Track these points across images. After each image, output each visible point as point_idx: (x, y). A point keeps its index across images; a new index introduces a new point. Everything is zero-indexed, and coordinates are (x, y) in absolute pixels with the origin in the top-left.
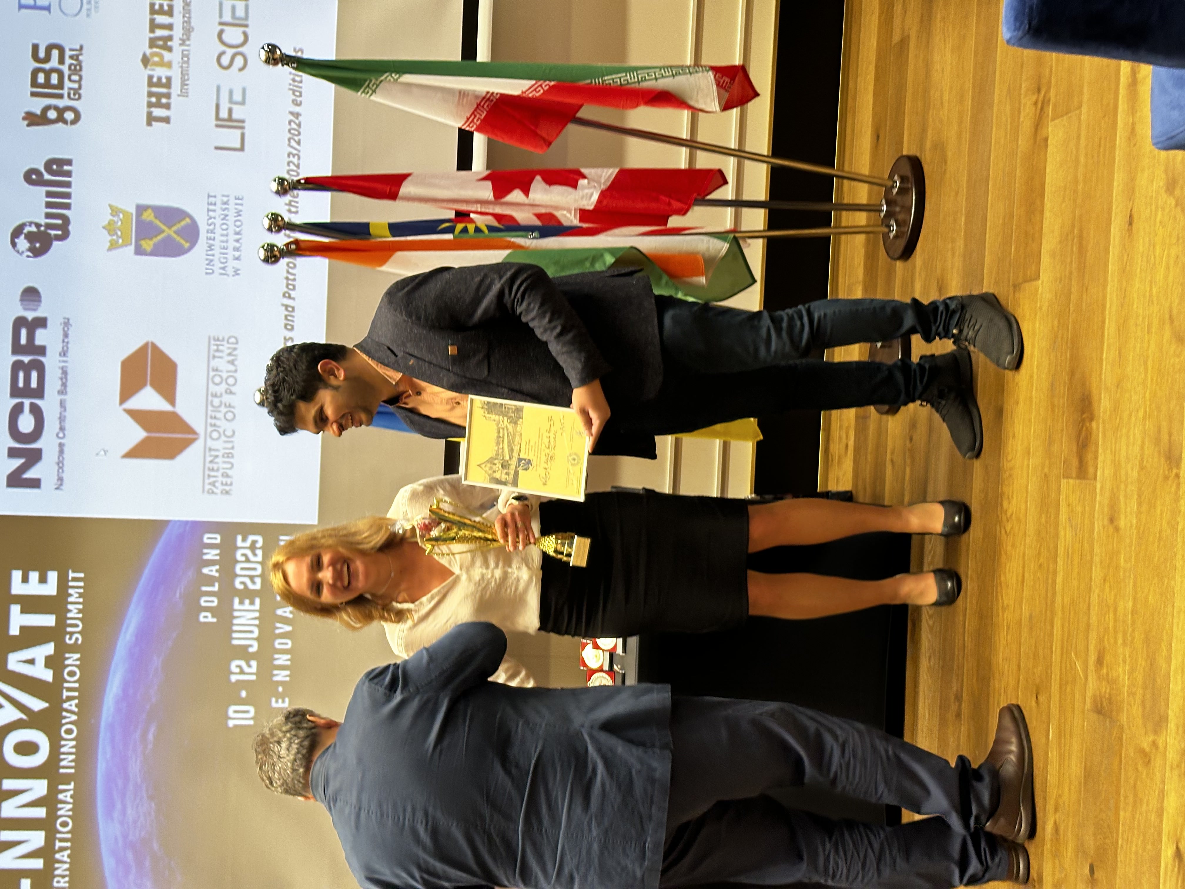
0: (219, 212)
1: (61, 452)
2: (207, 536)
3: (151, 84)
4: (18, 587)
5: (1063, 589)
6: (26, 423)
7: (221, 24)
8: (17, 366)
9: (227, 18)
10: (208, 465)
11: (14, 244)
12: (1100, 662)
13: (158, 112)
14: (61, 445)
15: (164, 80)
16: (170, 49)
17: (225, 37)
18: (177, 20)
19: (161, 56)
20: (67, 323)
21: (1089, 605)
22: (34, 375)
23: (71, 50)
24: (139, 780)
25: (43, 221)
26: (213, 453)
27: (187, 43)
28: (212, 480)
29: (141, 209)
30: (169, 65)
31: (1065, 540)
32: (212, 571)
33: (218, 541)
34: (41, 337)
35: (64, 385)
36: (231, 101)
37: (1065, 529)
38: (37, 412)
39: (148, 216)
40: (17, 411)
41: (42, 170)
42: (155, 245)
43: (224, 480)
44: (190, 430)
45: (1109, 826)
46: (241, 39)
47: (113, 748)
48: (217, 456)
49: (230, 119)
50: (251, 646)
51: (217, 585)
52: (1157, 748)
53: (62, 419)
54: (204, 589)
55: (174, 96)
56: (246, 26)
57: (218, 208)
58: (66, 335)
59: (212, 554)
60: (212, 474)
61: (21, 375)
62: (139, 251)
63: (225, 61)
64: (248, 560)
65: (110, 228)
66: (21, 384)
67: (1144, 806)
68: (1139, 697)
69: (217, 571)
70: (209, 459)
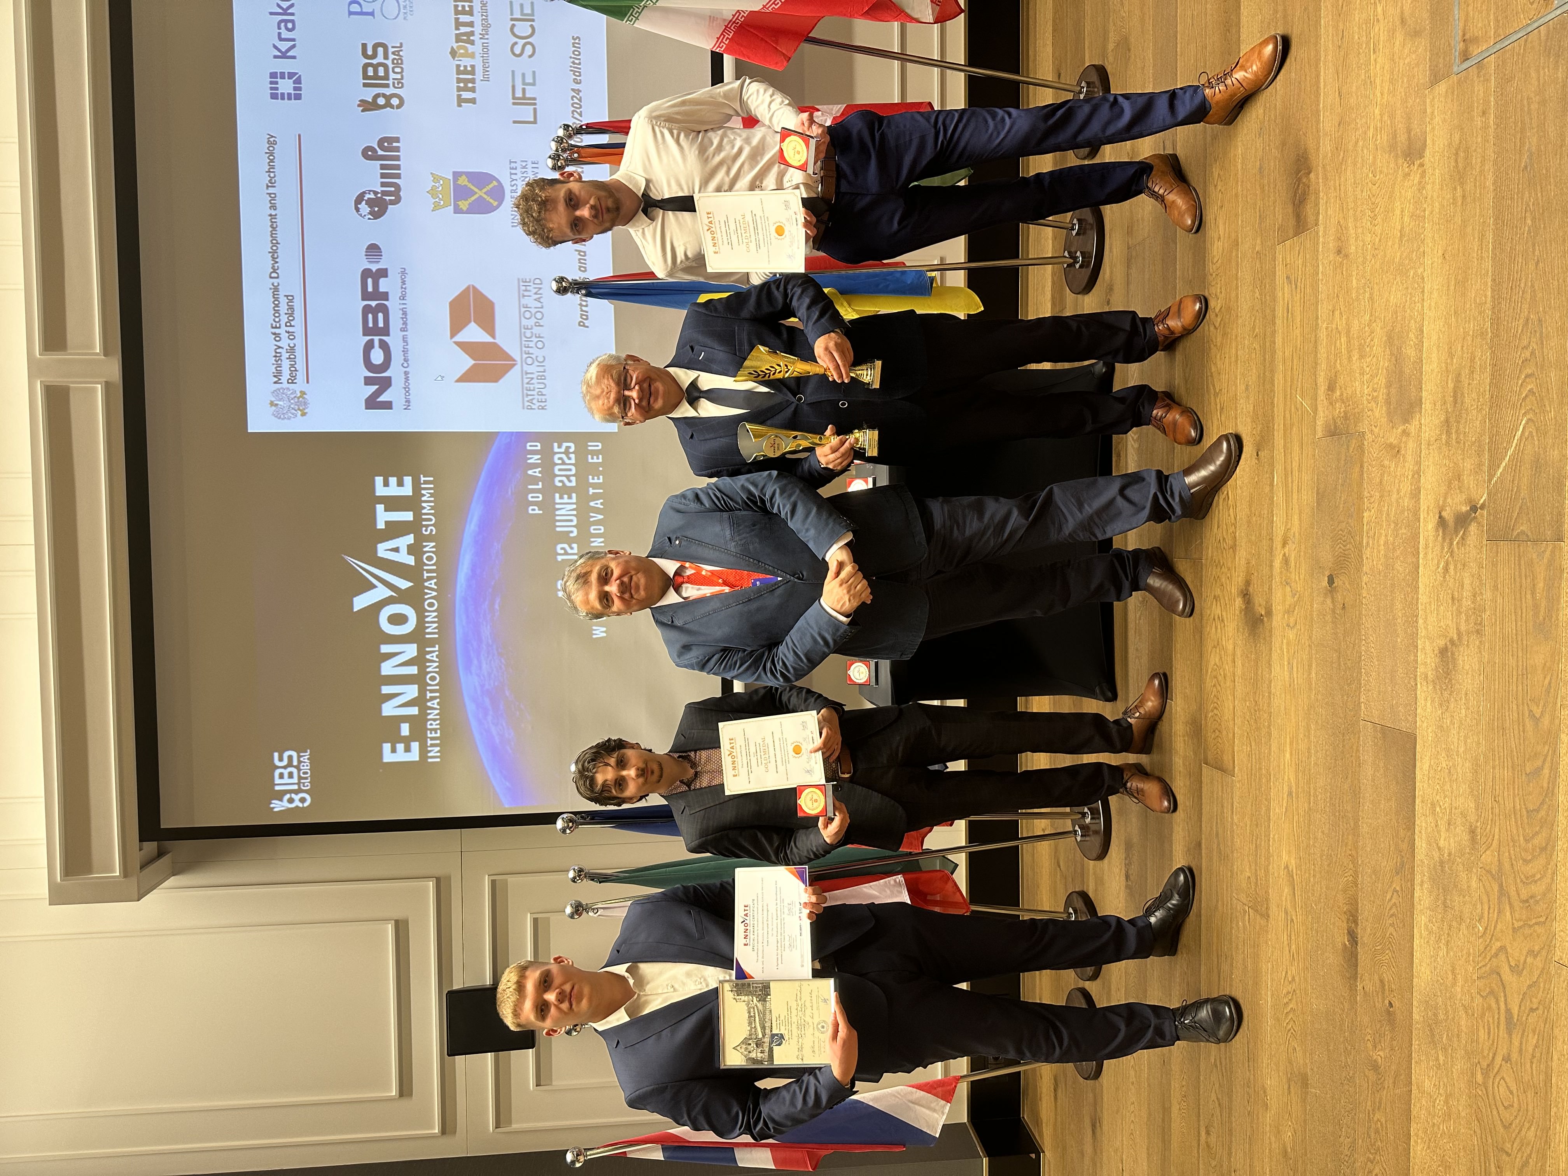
0: (520, 175)
1: (407, 379)
2: (529, 444)
3: (459, 72)
4: (381, 490)
5: (1283, 343)
6: (377, 357)
7: (512, 20)
8: (366, 310)
9: (517, 15)
10: (526, 385)
11: (357, 210)
12: (1331, 388)
13: (466, 95)
14: (406, 373)
15: (469, 69)
16: (472, 43)
17: (516, 30)
18: (477, 18)
19: (466, 49)
20: (404, 272)
21: (1316, 342)
22: (380, 316)
23: (393, 47)
24: (490, 642)
25: (379, 189)
26: (529, 376)
27: (486, 37)
28: (531, 397)
29: (456, 175)
30: (472, 56)
31: (1284, 299)
32: (536, 472)
33: (539, 448)
34: (384, 285)
35: (405, 323)
36: (524, 83)
37: (1283, 289)
38: (384, 346)
39: (463, 181)
40: (369, 346)
41: (376, 147)
42: (470, 204)
43: (540, 397)
44: (509, 357)
45: (1350, 533)
46: (530, 31)
47: (468, 617)
48: (532, 378)
49: (524, 98)
50: (572, 532)
51: (540, 483)
52: (1408, 435)
53: (405, 351)
54: (530, 487)
55: (477, 81)
56: (533, 20)
57: (518, 171)
58: (404, 283)
59: (534, 459)
60: (529, 393)
61: (370, 316)
62: (457, 210)
63: (517, 50)
64: (564, 463)
65: (433, 192)
66: (371, 325)
67: (1395, 496)
68: (1381, 398)
69: (540, 472)
70: (526, 381)
